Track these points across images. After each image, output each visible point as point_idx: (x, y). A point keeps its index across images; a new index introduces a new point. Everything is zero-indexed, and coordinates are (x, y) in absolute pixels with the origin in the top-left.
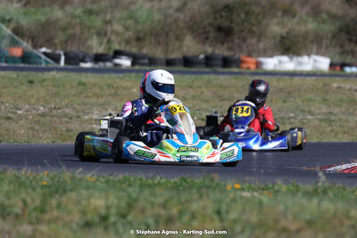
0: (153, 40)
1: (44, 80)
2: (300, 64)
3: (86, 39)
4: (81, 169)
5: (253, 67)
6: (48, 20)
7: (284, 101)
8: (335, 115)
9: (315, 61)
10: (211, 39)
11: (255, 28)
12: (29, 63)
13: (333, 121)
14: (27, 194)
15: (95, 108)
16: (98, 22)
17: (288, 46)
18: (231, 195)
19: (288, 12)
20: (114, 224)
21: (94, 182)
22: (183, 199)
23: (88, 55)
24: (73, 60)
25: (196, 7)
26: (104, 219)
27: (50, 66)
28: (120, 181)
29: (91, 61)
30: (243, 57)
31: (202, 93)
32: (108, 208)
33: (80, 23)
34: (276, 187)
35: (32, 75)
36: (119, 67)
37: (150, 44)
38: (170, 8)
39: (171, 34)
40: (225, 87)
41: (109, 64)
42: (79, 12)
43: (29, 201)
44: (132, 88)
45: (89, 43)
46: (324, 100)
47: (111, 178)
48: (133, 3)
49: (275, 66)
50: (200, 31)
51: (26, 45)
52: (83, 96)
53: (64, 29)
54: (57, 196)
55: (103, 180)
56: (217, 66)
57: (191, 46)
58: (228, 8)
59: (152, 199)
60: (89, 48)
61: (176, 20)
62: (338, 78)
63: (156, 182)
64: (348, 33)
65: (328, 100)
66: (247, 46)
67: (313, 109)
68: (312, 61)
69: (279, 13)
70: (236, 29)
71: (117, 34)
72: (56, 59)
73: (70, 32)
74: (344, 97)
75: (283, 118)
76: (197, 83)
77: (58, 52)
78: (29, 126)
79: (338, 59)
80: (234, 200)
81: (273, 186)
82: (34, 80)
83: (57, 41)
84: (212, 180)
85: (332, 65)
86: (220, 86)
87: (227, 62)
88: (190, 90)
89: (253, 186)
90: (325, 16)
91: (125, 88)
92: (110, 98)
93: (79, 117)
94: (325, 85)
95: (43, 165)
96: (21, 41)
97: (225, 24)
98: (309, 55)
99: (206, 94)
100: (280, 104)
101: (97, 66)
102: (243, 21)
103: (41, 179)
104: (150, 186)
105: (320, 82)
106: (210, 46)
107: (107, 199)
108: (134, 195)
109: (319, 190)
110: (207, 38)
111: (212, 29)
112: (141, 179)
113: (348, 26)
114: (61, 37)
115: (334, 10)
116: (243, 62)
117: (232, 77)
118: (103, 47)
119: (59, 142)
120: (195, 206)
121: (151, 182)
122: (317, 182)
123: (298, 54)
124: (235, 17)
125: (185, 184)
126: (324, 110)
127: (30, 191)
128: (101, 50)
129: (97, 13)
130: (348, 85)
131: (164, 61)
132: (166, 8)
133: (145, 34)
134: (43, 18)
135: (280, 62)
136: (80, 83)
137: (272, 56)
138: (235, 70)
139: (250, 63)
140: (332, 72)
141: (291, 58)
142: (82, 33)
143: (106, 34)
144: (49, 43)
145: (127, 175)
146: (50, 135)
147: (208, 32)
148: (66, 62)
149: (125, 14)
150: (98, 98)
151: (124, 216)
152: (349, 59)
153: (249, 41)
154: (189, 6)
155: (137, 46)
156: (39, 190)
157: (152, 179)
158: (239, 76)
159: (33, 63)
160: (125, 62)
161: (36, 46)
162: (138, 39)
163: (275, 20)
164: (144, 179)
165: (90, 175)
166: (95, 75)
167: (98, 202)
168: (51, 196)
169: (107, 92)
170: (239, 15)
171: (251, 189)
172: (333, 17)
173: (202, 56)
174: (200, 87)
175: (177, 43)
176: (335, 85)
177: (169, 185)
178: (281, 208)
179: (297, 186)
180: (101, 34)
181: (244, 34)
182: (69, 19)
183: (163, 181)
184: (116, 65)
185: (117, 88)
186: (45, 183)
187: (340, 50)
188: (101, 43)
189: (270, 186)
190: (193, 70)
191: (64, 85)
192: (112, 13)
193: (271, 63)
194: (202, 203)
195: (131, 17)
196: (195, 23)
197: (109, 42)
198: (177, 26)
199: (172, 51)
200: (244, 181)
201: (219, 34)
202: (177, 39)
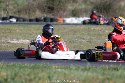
0: (24, 12)
2: (79, 20)
5: (62, 22)
7: (74, 35)
8: (93, 40)
11: (62, 7)
13: (92, 42)
15: (3, 38)
16: (3, 5)
17: (75, 14)
18: (54, 70)
19: (75, 1)
20: (10, 82)
21: (2, 66)
22: (36, 72)
26: (6, 80)
28: (12, 65)
29: (1, 20)
30: (58, 18)
32: (7, 76)
34: (71, 67)
39: (31, 10)
41: (8, 21)
44: (17, 30)
46: (88, 34)
47: (8, 64)
50: (42, 9)
55: (6, 65)
56: (49, 21)
57: (38, 14)
59: (24, 72)
60: (1, 15)
61: (33, 5)
62: (94, 26)
64: (97, 9)
65: (90, 34)
67: (84, 37)
69: (72, 2)
70: (55, 7)
71: (11, 10)
74: (96, 33)
75: (73, 41)
80: (55, 73)
84: (47, 65)
87: (52, 20)
88: (38, 30)
89: (62, 67)
90: (88, 2)
91: (14, 30)
92: (8, 34)
94: (89, 28)
97: (51, 6)
98: (83, 17)
100: (72, 36)
101: (3, 22)
102: (58, 5)
104: (23, 67)
105: (87, 27)
106: (46, 14)
107: (7, 72)
108: (17, 71)
109: (87, 68)
110: (45, 11)
111: (46, 8)
112: (20, 65)
113: (97, 6)
115: (92, 0)
116: (58, 20)
117: (54, 25)
118: (5, 15)
120: (40, 75)
121: (24, 66)
122: (86, 65)
123: (79, 17)
124: (55, 3)
125: (36, 66)
126: (88, 38)
128: (5, 16)
129: (3, 2)
130: (97, 28)
131: (29, 20)
133: (21, 10)
135: (72, 20)
137: (69, 18)
138: (55, 23)
139: (61, 20)
141: (76, 18)
143: (7, 10)
145: (14, 63)
147: (45, 9)
149: (14, 2)
150: (4, 34)
151: (13, 79)
153: (60, 12)
155: (18, 14)
157: (24, 65)
158: (57, 25)
160: (14, 20)
162: (19, 12)
163: (70, 4)
164: (21, 64)
165: (1, 63)
166: (2, 25)
167: (4, 74)
169: (7, 32)
170: (56, 2)
171: (61, 68)
172: (92, 3)
173: (43, 18)
175: (33, 13)
176: (93, 28)
177: (30, 67)
178: (72, 75)
179: (79, 67)
180: (5, 10)
181: (58, 10)
183: (28, 65)
184: (11, 21)
185: (11, 30)
188: (5, 13)
189: (69, 67)
190: (39, 23)
192: (9, 2)
193: (69, 20)
194: (43, 74)
195: (16, 3)
196: (40, 6)
197: (7, 13)
198: (33, 7)
199: (32, 16)
200: (59, 65)
201: (49, 10)
202: (33, 11)
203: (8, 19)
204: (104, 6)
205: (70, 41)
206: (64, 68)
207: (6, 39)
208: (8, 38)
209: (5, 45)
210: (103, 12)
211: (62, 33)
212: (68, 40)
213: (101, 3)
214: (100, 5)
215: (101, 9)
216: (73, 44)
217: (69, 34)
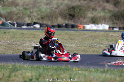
0: (47, 19)
1: (9, 32)
2: (98, 27)
3: (24, 18)
4: (22, 63)
5: (82, 28)
6: (11, 12)
7: (93, 40)
9: (104, 26)
10: (67, 18)
11: (83, 15)
12: (4, 26)
14: (4, 71)
15: (27, 42)
16: (28, 12)
17: (94, 21)
18: (75, 72)
19: (94, 9)
21: (27, 67)
22: (58, 73)
23: (25, 23)
24: (19, 25)
25: (62, 7)
26: (31, 80)
27: (11, 27)
28: (36, 67)
29: (26, 26)
30: (79, 25)
31: (64, 37)
32: (32, 76)
33: (22, 13)
34: (91, 70)
35: (5, 30)
36: (35, 28)
37: (46, 20)
38: (53, 7)
39: (54, 16)
40: (72, 35)
41: (32, 27)
42: (21, 9)
43: (5, 74)
44: (40, 35)
45: (25, 19)
46: (107, 39)
47: (33, 66)
48: (40, 6)
49: (90, 28)
50: (64, 16)
51: (3, 20)
52: (23, 38)
53: (16, 15)
54: (14, 72)
55: (30, 67)
56: (70, 28)
57: (60, 21)
58: (73, 8)
59: (47, 73)
60: (25, 21)
61: (55, 12)
62: (111, 32)
63: (49, 67)
64: (115, 16)
65: (108, 40)
66: (80, 21)
67: (103, 43)
68: (102, 26)
69: (91, 10)
70: (76, 15)
71: (35, 16)
72: (14, 25)
73: (19, 15)
74: (114, 39)
75: (93, 46)
76: (63, 34)
77: (14, 22)
78: (4, 48)
79: (111, 26)
80: (76, 74)
81: (89, 69)
82: (6, 32)
83: (14, 19)
84: (68, 67)
85: (109, 28)
86: (71, 35)
87: (73, 26)
88: (60, 36)
89: (82, 69)
90: (107, 11)
91: (38, 35)
92: (32, 39)
93: (21, 45)
94: (107, 34)
95: (9, 61)
96: (1, 18)
97: (72, 13)
98: (101, 24)
99: (66, 37)
100: (91, 41)
101: (28, 27)
102: (79, 12)
103: (9, 66)
104: (46, 69)
105: (105, 34)
106: (67, 21)
107: (32, 73)
108: (41, 72)
109: (105, 71)
110: (66, 18)
111: (68, 15)
112: (43, 67)
113: (115, 14)
114: (15, 17)
115: (110, 9)
116: (78, 26)
117: (75, 31)
118: (30, 21)
119: (15, 54)
120: (62, 76)
121: (47, 67)
122: (105, 68)
123: (98, 24)
124: (76, 11)
125: (59, 68)
126: (107, 43)
127: (5, 70)
128: (29, 22)
129: (28, 9)
130: (115, 35)
132: (52, 8)
133: (44, 17)
134: (9, 11)
135: (91, 27)
136: (22, 33)
137: (88, 24)
138: (76, 29)
140: (109, 30)
141: (95, 25)
142: (23, 16)
143: (31, 16)
144: (11, 19)
145: (38, 65)
146: (12, 51)
147: (66, 16)
148: (17, 26)
149: (37, 9)
150: (28, 38)
151: (38, 79)
152: (115, 26)
153: (81, 19)
154: (60, 7)
155: (42, 21)
156: (8, 70)
158: (77, 31)
159: (6, 26)
160: (38, 26)
161: (6, 20)
162: (42, 18)
163: (90, 12)
164: (44, 66)
165: (26, 65)
166: (27, 30)
167: (29, 74)
168: (12, 72)
169: (32, 36)
170: (77, 10)
172: (110, 11)
173: (64, 24)
174: (64, 35)
175: (56, 20)
176: (111, 35)
177: (53, 69)
178: (92, 77)
179: (98, 69)
180: (29, 16)
181: (79, 17)
182: (18, 11)
183: (51, 67)
184: (34, 27)
185: (35, 35)
186: (10, 68)
187: (112, 23)
188: (29, 20)
189: (88, 69)
190: (61, 29)
191: (16, 34)
192: (33, 9)
193: (88, 27)
194: (65, 75)
195: (40, 11)
196: (62, 13)
197: (32, 19)
198: (56, 14)
199: (54, 22)
200: (79, 68)
201: (70, 17)
202: (56, 18)
203: (32, 25)
204: (121, 14)
205: (90, 46)
206: (84, 70)
207: (30, 43)
208: (32, 43)
209: (29, 49)
210: (121, 20)
211: (83, 38)
212: (88, 45)
213: (119, 11)
214: (118, 13)
215: (119, 17)
216: (92, 49)
217: (88, 40)
